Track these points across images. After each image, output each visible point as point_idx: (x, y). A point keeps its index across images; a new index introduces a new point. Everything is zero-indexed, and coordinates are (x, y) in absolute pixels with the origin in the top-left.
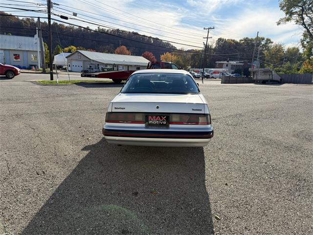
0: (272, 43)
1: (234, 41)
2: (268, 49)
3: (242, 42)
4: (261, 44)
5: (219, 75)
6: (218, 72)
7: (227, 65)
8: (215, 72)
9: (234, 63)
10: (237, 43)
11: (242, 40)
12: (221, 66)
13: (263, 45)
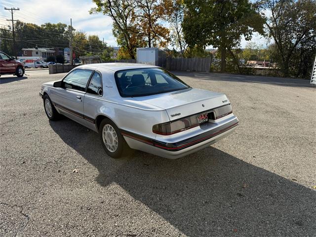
0: (75, 30)
1: (35, 25)
2: (73, 37)
3: (44, 27)
4: (64, 30)
5: (33, 63)
6: (31, 61)
7: (37, 53)
8: (27, 61)
9: (44, 50)
10: (39, 28)
11: (44, 26)
12: (30, 54)
13: (67, 32)
